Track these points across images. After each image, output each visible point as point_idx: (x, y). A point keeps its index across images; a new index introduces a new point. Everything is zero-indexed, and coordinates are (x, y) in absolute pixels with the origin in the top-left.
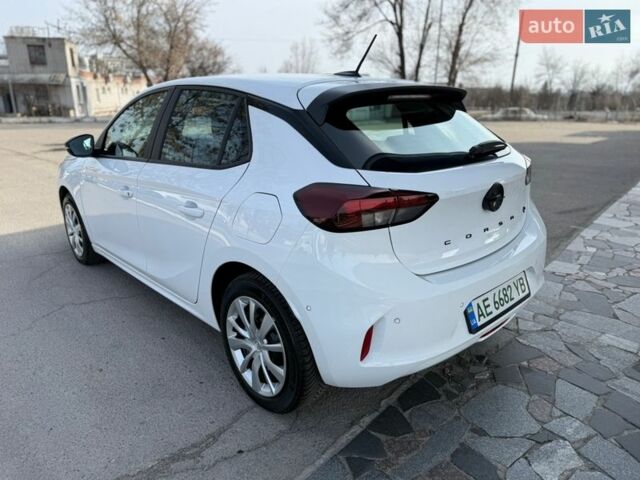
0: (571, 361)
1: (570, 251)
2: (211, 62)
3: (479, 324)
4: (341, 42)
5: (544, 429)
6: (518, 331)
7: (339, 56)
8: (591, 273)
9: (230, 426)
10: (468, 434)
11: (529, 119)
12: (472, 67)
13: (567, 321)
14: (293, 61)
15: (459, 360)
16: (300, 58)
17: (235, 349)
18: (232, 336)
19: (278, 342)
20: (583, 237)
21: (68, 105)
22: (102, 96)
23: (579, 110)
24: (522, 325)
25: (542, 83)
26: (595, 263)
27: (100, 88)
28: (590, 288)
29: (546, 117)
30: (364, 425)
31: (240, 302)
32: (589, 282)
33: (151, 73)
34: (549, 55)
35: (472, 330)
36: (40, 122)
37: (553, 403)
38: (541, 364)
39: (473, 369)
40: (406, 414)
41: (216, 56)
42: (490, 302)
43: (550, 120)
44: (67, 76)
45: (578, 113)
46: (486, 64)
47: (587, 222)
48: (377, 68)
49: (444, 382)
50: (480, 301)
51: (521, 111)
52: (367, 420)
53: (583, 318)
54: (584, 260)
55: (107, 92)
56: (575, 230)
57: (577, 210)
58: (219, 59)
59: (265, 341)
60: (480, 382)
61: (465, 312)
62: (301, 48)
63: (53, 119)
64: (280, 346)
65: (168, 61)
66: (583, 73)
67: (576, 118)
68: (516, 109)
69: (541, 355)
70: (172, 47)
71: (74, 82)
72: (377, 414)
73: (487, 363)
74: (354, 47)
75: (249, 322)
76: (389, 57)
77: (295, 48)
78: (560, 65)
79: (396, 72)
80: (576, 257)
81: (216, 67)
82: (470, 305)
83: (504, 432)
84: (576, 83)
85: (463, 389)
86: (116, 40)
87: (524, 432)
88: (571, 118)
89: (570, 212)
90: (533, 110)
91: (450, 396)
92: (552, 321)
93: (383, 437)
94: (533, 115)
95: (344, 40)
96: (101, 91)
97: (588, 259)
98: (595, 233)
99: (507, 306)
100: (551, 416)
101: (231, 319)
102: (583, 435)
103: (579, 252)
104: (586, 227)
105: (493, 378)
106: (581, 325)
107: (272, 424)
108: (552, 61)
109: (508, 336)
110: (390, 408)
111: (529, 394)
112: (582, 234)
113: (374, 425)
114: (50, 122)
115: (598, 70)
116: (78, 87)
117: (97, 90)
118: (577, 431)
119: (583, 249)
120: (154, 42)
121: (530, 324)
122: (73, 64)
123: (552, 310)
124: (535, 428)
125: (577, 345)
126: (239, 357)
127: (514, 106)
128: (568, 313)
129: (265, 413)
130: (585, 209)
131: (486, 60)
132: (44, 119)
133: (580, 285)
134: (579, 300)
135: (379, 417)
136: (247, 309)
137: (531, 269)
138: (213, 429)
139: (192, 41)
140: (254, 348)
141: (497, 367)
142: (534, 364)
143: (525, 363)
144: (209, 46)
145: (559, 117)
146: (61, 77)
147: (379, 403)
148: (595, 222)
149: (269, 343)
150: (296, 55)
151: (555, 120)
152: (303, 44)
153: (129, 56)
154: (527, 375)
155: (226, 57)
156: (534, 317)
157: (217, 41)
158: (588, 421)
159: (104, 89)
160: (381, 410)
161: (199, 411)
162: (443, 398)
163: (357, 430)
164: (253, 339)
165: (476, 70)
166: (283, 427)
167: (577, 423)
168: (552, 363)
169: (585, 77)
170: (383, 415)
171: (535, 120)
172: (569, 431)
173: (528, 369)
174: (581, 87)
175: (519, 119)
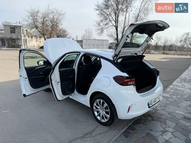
0: (169, 116)
1: (167, 91)
2: (63, 34)
3: (151, 106)
4: (100, 31)
5: (165, 130)
6: (157, 109)
7: (100, 35)
8: (173, 97)
9: (96, 128)
10: (148, 131)
11: (152, 53)
12: (137, 39)
13: (167, 107)
14: (86, 34)
15: (144, 115)
16: (87, 34)
17: (95, 111)
18: (94, 108)
19: (108, 109)
20: (170, 88)
21: (21, 44)
22: (30, 42)
23: (166, 51)
24: (157, 108)
25: (156, 43)
26: (173, 94)
27: (30, 40)
28: (172, 100)
29: (157, 53)
30: (126, 129)
31: (98, 101)
32: (172, 99)
33: (46, 37)
34: (158, 35)
35: (149, 107)
36: (13, 50)
37: (166, 125)
38: (163, 117)
39: (147, 117)
40: (135, 126)
41: (64, 33)
42: (152, 102)
43: (158, 54)
44: (21, 36)
45: (166, 52)
46: (141, 38)
47: (171, 84)
48: (110, 38)
49: (141, 120)
50: (150, 101)
51: (150, 51)
52: (126, 128)
53: (171, 107)
54: (171, 93)
55: (32, 41)
56: (168, 86)
57: (168, 80)
58: (65, 33)
59: (104, 109)
60: (149, 120)
61: (148, 104)
62: (88, 31)
63: (17, 49)
64: (108, 110)
65: (51, 33)
66: (167, 41)
67: (166, 53)
68: (149, 50)
69: (163, 115)
70: (52, 30)
71: (23, 38)
72: (128, 126)
73: (151, 116)
74: (104, 32)
75: (100, 105)
76: (114, 35)
77: (86, 31)
78: (160, 38)
79: (116, 39)
80: (169, 92)
81: (64, 36)
82: (149, 102)
83: (156, 130)
84: (165, 43)
85: (146, 122)
86: (37, 27)
87: (161, 130)
88: (164, 53)
89: (166, 81)
90: (153, 50)
91: (143, 123)
92: (164, 107)
93: (130, 131)
94: (153, 52)
95: (101, 30)
96: (30, 41)
97: (172, 93)
98: (173, 86)
99: (156, 103)
100: (166, 127)
101: (95, 104)
102: (173, 131)
103: (169, 91)
104: (171, 85)
105: (152, 119)
106: (171, 108)
107: (105, 128)
108: (158, 37)
109: (155, 111)
110: (130, 125)
111: (160, 123)
112: (170, 87)
113: (128, 128)
114: (16, 49)
115: (171, 40)
116: (24, 39)
117: (29, 40)
118: (172, 130)
119: (170, 91)
120: (47, 28)
121: (159, 108)
122: (23, 33)
123: (164, 105)
124: (163, 130)
125: (171, 113)
126: (96, 113)
127: (149, 49)
128: (168, 106)
129: (103, 126)
130: (170, 80)
131: (141, 37)
132: (14, 49)
133: (170, 99)
134: (170, 103)
135: (128, 127)
136: (100, 102)
137: (160, 95)
138: (92, 129)
139: (58, 28)
140: (101, 111)
141: (153, 117)
142: (161, 117)
143: (159, 117)
144: (62, 30)
145: (161, 53)
146: (19, 37)
147: (128, 124)
148: (173, 84)
149: (105, 109)
150: (86, 33)
151: (160, 54)
152: (89, 30)
153: (39, 32)
154: (160, 119)
155: (67, 33)
156: (160, 106)
157: (65, 29)
158: (174, 128)
159: (31, 40)
160: (129, 126)
161: (88, 125)
162: (142, 123)
163: (124, 129)
164: (101, 109)
165: (138, 39)
166: (108, 129)
167: (172, 129)
168: (165, 117)
169: (168, 42)
170: (129, 127)
171: (154, 54)
172: (170, 130)
173: (160, 118)
174: (166, 44)
175: (150, 53)
